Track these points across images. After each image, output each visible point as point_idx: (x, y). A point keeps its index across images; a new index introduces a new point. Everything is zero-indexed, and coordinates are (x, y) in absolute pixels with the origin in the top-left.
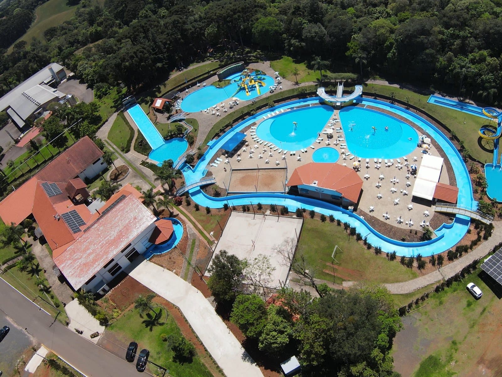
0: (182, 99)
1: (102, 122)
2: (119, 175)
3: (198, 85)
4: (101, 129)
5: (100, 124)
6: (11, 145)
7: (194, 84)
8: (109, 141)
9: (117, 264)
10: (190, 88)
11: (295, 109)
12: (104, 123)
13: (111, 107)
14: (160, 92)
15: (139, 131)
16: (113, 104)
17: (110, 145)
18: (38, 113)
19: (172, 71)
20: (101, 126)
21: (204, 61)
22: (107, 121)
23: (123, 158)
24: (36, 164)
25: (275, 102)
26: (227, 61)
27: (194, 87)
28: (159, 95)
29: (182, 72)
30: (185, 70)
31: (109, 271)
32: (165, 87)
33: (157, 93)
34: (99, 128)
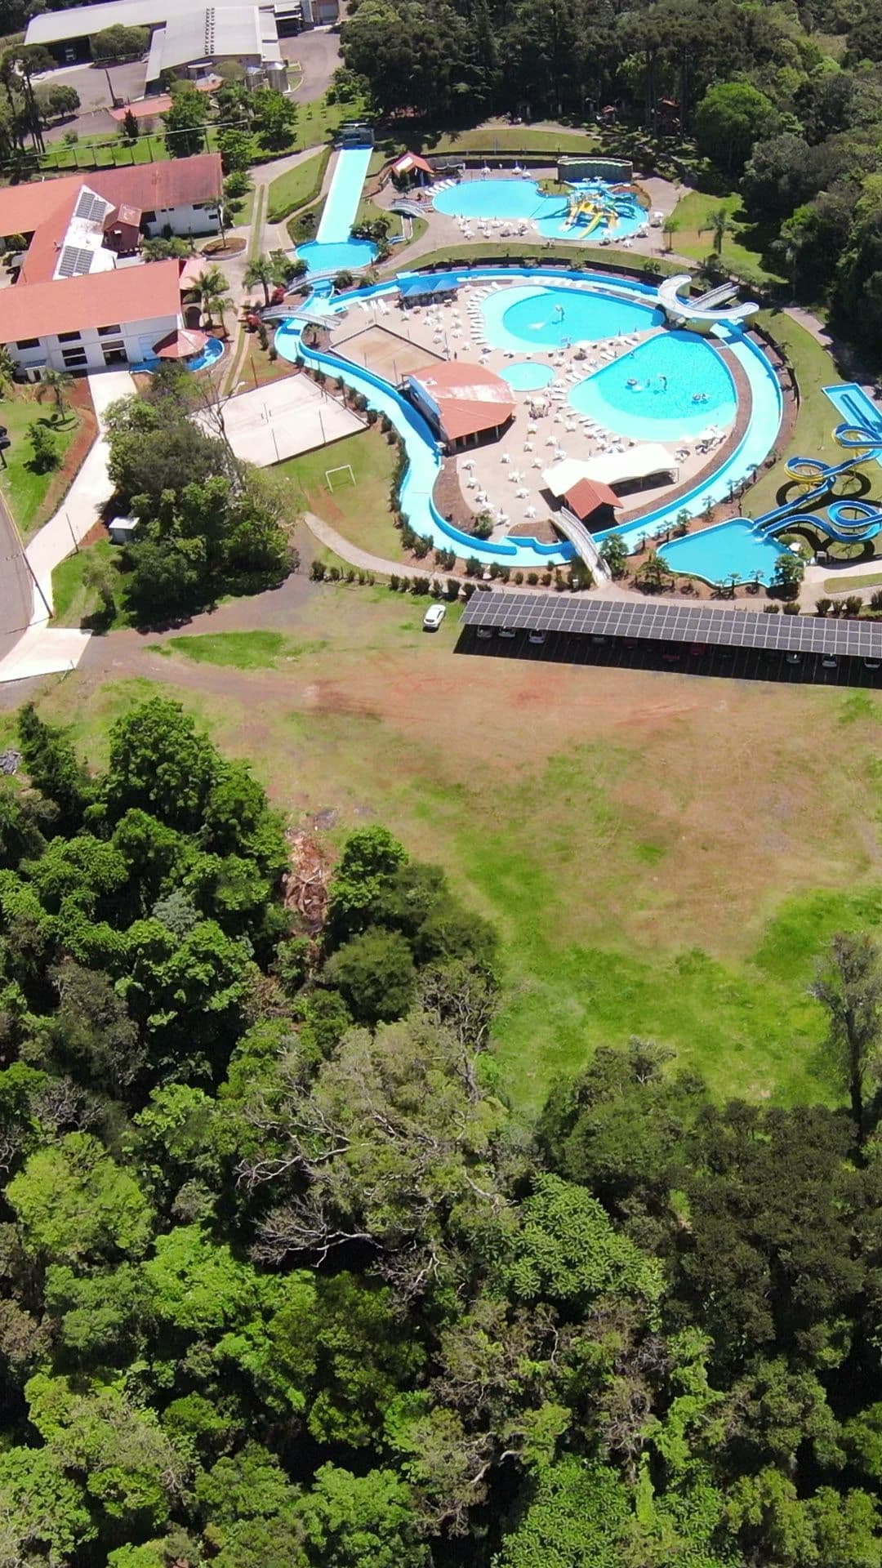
0: (458, 182)
1: (288, 150)
2: (222, 250)
3: (517, 169)
4: (275, 163)
5: (281, 152)
6: (101, 106)
7: (509, 165)
8: (267, 191)
9: (81, 350)
10: (498, 167)
11: (608, 293)
12: (290, 154)
13: (329, 131)
14: (432, 146)
15: (326, 197)
16: (334, 127)
17: (261, 198)
18: (198, 69)
19: (499, 115)
20: (281, 157)
21: (576, 126)
22: (298, 152)
23: (258, 229)
24: (112, 162)
25: (590, 265)
26: (615, 149)
27: (506, 170)
28: (426, 151)
29: (513, 127)
30: (522, 127)
31: (65, 353)
32: (453, 141)
33: (425, 146)
34: (274, 159)
